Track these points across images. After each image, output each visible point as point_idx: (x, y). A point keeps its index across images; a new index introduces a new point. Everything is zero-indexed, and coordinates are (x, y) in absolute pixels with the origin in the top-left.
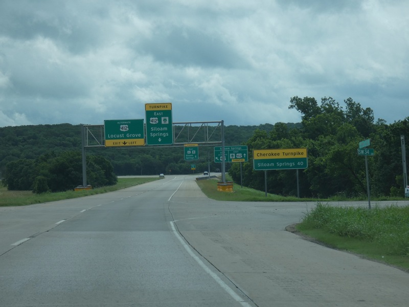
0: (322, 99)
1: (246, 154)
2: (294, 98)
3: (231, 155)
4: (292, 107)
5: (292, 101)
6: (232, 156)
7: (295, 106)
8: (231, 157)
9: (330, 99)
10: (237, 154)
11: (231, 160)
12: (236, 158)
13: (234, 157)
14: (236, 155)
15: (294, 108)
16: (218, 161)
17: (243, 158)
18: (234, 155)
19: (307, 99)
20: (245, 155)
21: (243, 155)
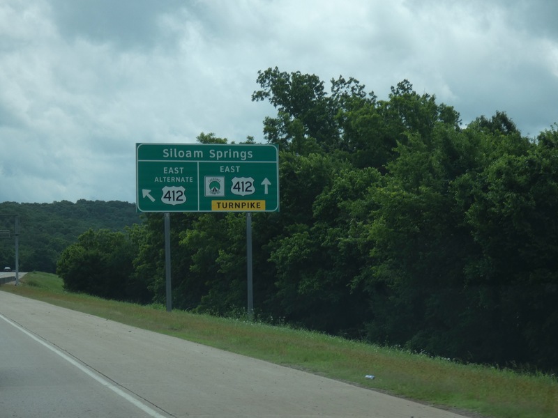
0: (333, 82)
1: (272, 180)
2: (268, 72)
3: (208, 180)
4: (259, 96)
5: (262, 80)
6: (215, 185)
7: (267, 95)
8: (208, 192)
9: (353, 84)
10: (235, 180)
11: (207, 202)
12: (228, 195)
13: (221, 192)
14: (228, 185)
15: (266, 99)
16: (152, 206)
17: (259, 194)
18: (221, 180)
19: (298, 79)
20: (266, 182)
21: (258, 184)
